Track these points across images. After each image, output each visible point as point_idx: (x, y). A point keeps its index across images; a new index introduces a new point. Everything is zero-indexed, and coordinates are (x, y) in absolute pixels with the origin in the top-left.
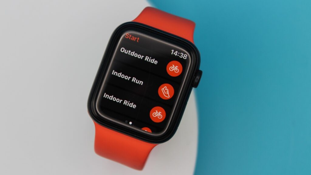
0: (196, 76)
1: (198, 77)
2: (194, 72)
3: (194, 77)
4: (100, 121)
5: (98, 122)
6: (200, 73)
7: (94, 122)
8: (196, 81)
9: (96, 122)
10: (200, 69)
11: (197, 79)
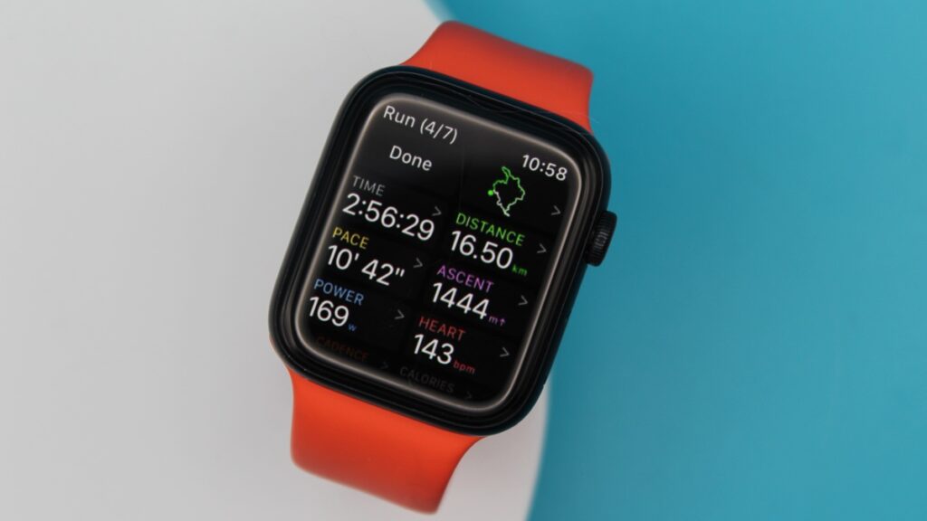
0: (597, 230)
1: (603, 234)
2: (590, 219)
3: (593, 233)
4: (307, 367)
5: (301, 370)
6: (609, 221)
7: (291, 373)
8: (598, 245)
10: (611, 208)
11: (602, 239)
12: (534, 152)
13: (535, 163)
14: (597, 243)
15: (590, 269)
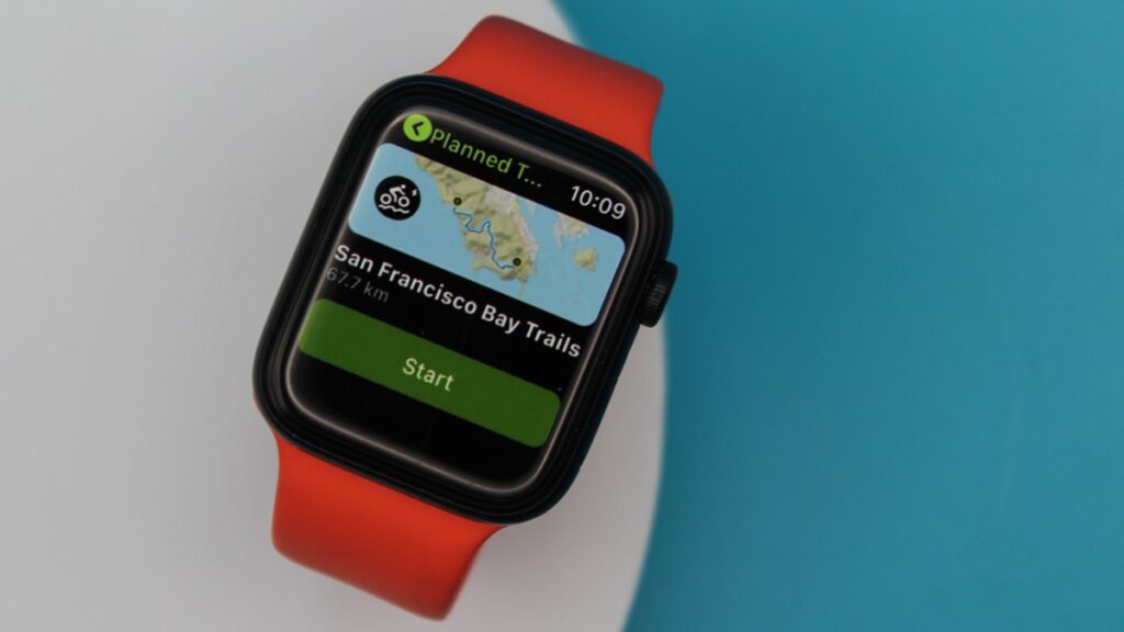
0: (652, 283)
1: (660, 288)
2: (645, 268)
3: (648, 286)
4: (296, 433)
5: (289, 436)
6: (668, 273)
7: (277, 439)
8: (653, 301)
9: (282, 437)
10: (671, 257)
11: (658, 293)
12: (585, 184)
13: (587, 197)
14: (652, 298)
15: (643, 329)
